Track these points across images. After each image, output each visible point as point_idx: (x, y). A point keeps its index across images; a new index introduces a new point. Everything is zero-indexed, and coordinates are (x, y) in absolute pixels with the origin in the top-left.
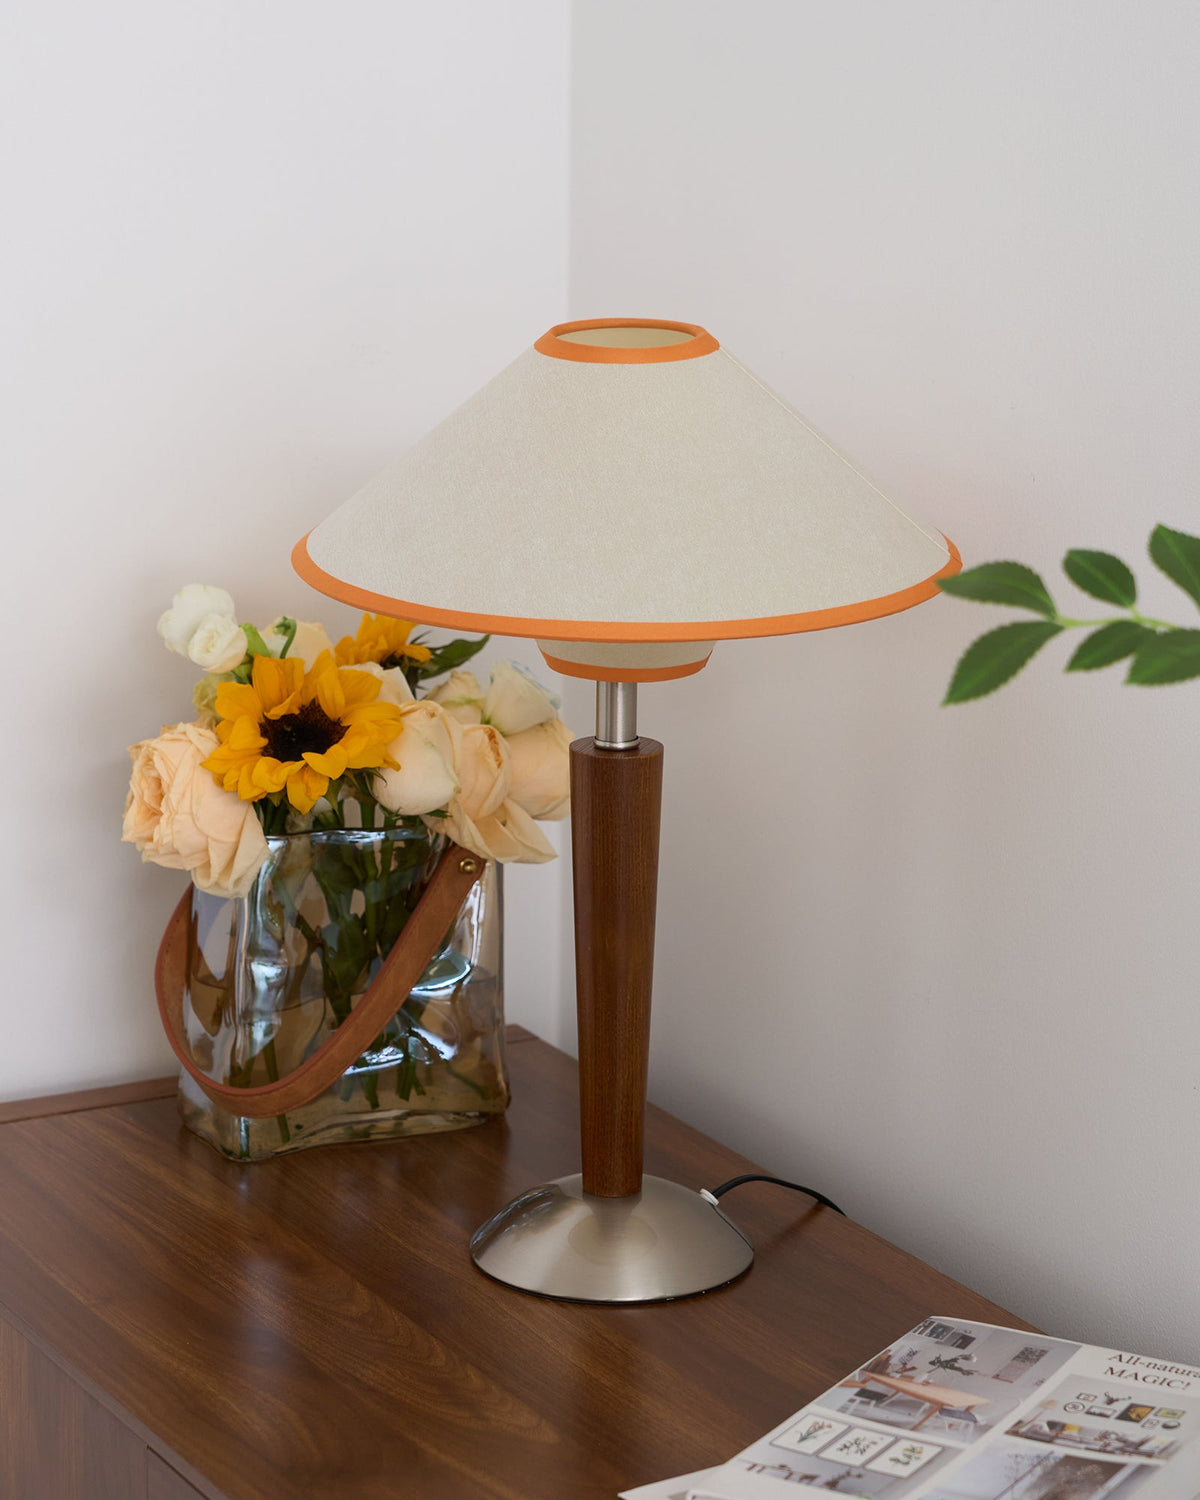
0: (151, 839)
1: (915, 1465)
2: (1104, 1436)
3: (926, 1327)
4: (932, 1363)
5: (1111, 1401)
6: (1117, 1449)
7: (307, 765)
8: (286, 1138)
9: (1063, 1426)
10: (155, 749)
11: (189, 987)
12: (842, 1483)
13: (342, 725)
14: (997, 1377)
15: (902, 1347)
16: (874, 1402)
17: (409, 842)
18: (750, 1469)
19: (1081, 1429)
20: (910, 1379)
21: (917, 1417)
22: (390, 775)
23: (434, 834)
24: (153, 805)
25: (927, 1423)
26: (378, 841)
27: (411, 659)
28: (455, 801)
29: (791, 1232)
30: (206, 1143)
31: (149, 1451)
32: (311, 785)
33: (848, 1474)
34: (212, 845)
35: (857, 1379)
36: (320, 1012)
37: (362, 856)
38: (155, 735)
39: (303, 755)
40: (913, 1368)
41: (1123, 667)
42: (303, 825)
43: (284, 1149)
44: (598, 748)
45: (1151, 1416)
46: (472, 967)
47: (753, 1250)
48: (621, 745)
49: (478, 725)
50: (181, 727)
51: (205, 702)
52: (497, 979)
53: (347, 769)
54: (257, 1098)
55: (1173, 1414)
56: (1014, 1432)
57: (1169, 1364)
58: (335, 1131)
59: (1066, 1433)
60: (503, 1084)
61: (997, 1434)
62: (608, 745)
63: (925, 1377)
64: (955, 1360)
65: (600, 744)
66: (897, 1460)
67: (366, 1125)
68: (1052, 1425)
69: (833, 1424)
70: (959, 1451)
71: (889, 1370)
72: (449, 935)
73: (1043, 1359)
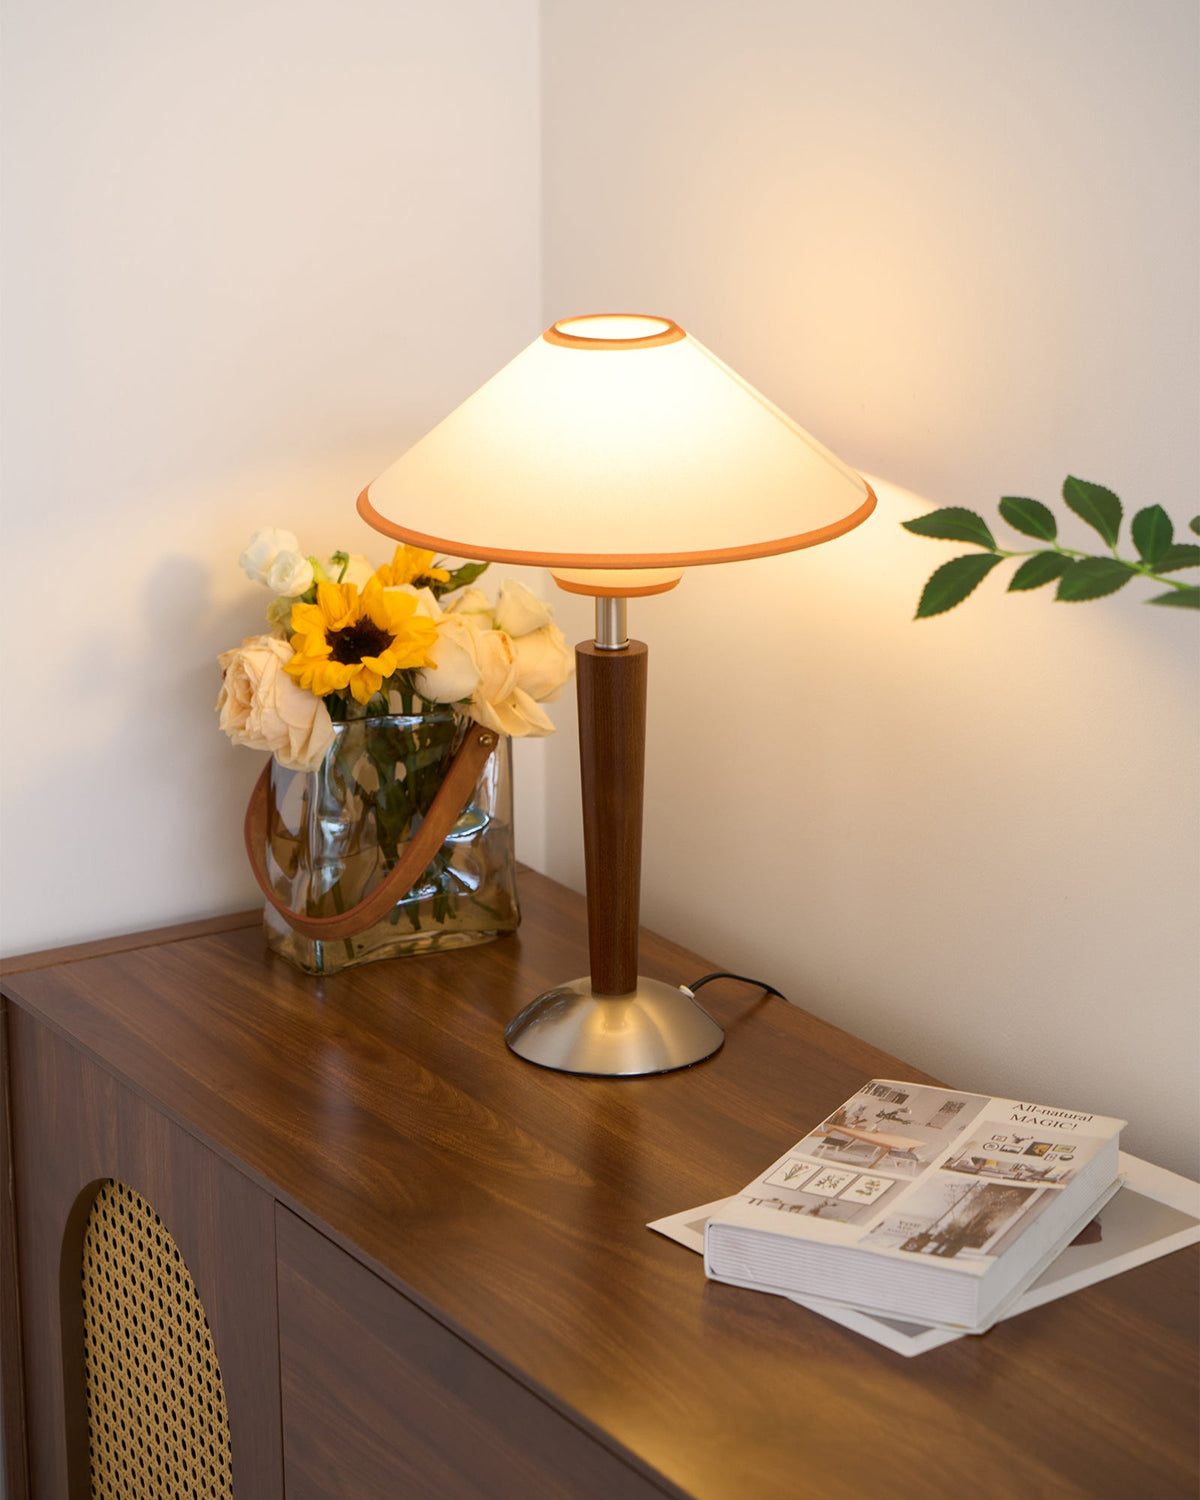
0: (243, 728)
1: (875, 1195)
2: (1016, 1167)
3: (870, 1088)
4: (878, 1116)
5: (1018, 1141)
6: (1028, 1177)
7: (365, 666)
8: (351, 956)
9: (985, 1161)
10: (244, 658)
11: (270, 841)
12: (822, 1211)
13: (390, 634)
14: (929, 1124)
15: (853, 1104)
16: (838, 1147)
17: (439, 724)
18: (751, 1202)
19: (998, 1163)
20: (863, 1128)
21: (872, 1158)
22: (429, 673)
23: (460, 717)
24: (244, 701)
25: (879, 1162)
26: (416, 724)
27: (436, 580)
28: (478, 691)
29: (749, 1016)
30: (289, 962)
31: (277, 1204)
32: (369, 682)
33: (826, 1203)
34: (291, 731)
35: (823, 1130)
36: (375, 858)
37: (403, 735)
38: (239, 645)
39: (362, 659)
40: (865, 1120)
41: (1051, 588)
42: (359, 713)
43: (351, 963)
44: (597, 649)
45: (1050, 1151)
46: (490, 818)
47: (723, 1030)
48: (615, 646)
49: (491, 631)
50: (263, 639)
51: (277, 619)
52: (510, 828)
53: (397, 669)
54: (330, 926)
55: (1067, 1149)
56: (947, 1166)
57: (1060, 1111)
58: (387, 949)
59: (986, 1166)
60: (515, 909)
61: (935, 1168)
62: (605, 646)
63: (874, 1127)
64: (896, 1113)
65: (599, 645)
66: (861, 1192)
67: (409, 944)
68: (976, 1160)
69: (810, 1166)
70: (909, 1183)
71: (846, 1122)
72: (472, 795)
73: (962, 1110)
